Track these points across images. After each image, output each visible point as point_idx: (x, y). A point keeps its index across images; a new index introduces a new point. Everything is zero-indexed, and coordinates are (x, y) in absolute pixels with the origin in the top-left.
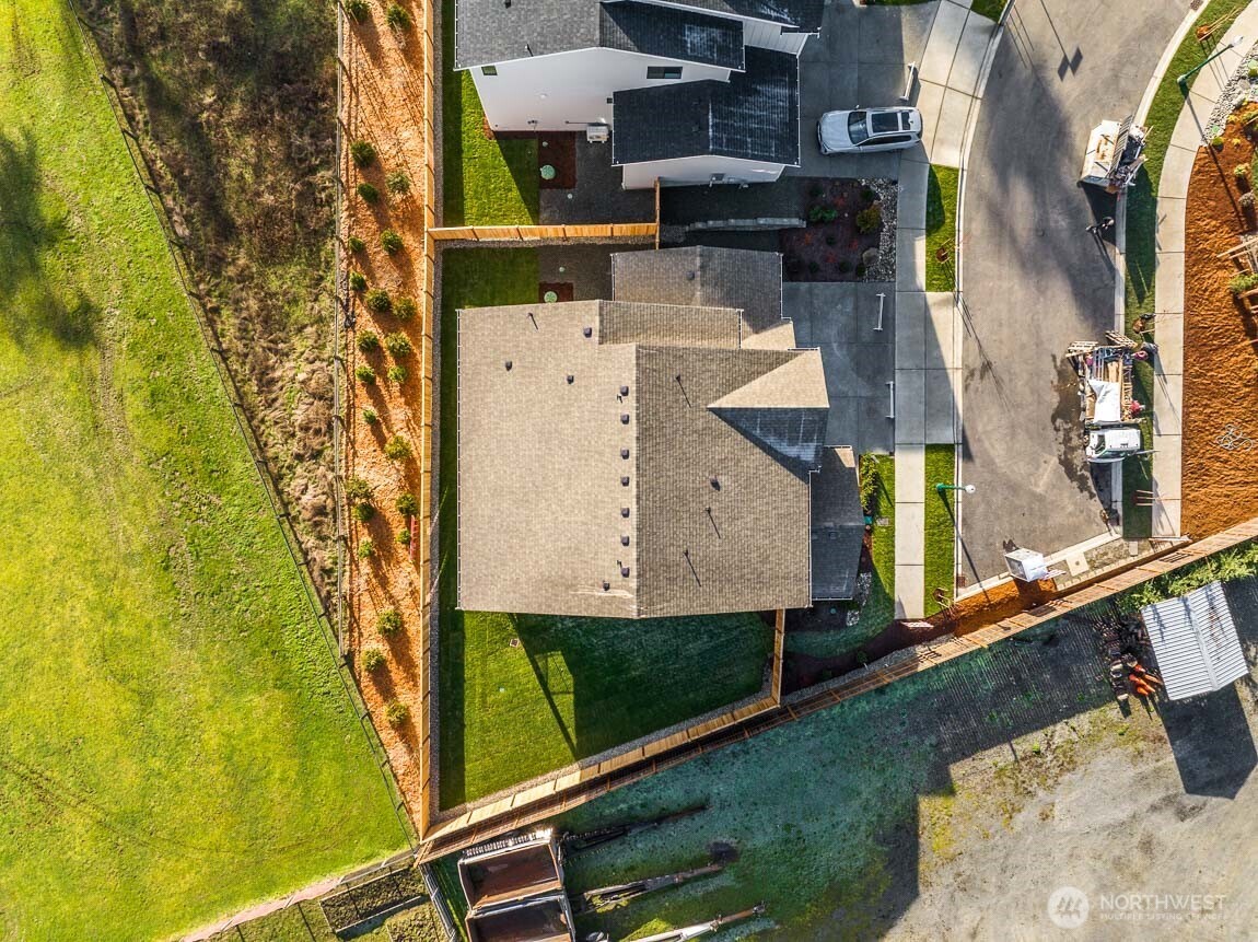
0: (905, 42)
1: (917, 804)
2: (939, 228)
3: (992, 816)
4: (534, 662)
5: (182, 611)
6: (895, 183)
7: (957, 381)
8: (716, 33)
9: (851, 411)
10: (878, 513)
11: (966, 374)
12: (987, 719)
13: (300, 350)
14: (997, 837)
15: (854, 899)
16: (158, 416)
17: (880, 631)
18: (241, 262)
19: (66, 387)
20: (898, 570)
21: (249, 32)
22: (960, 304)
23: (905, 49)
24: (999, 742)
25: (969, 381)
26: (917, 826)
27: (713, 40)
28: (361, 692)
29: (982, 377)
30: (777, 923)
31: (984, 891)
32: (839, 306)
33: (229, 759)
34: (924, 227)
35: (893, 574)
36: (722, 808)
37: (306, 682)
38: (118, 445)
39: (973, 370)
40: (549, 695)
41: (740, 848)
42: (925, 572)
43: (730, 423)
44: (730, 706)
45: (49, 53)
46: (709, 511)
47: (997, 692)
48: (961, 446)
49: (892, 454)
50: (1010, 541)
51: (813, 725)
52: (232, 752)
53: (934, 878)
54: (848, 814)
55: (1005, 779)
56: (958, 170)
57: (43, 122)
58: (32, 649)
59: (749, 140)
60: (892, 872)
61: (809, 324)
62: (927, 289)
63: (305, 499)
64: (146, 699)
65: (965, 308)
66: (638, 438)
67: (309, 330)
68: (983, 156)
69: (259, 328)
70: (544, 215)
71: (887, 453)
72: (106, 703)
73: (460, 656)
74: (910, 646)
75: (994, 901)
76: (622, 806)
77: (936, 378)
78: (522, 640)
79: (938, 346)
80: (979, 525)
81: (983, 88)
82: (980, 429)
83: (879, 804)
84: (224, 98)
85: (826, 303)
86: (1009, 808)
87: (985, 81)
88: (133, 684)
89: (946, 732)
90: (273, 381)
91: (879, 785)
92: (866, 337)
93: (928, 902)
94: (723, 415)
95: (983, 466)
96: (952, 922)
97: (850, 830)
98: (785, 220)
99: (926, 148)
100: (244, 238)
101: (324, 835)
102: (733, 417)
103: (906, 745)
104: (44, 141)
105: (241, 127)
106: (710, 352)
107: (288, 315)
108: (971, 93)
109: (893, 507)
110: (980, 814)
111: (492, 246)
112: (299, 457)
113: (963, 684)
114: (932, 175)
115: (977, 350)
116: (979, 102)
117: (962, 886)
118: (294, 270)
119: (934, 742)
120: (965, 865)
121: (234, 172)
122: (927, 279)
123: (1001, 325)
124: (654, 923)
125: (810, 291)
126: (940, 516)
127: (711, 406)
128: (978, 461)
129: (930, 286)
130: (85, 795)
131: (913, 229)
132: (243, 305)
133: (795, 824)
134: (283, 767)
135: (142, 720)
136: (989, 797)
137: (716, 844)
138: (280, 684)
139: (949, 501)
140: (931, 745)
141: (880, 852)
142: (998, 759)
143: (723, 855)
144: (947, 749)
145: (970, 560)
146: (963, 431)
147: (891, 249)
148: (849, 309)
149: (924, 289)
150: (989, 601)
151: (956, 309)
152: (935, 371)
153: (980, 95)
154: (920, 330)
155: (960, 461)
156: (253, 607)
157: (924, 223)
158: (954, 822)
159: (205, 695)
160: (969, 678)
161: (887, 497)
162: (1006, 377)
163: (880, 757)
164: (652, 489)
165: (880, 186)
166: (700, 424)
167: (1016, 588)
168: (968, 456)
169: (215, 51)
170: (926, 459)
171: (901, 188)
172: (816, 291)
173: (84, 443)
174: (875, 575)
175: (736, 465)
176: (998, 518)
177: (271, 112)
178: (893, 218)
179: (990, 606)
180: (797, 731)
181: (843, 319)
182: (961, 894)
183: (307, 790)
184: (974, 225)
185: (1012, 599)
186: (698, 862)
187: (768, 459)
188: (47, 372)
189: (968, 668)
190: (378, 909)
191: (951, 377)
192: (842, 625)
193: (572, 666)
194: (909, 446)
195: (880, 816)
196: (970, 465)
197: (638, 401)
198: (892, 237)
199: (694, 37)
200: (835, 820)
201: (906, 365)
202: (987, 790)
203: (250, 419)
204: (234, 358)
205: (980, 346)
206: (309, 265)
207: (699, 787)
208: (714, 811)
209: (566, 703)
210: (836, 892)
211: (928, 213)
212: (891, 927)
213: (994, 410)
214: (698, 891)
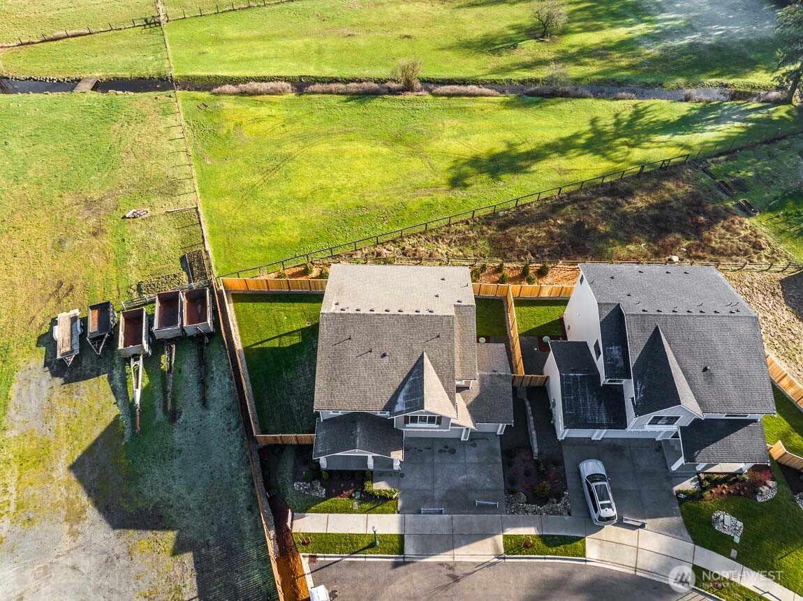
0: (660, 520)
1: (173, 530)
2: (544, 543)
3: (150, 583)
4: (297, 331)
5: (339, 211)
6: (569, 514)
7: (445, 557)
8: (621, 364)
9: (425, 486)
10: (362, 503)
11: (451, 564)
12: (218, 580)
13: (452, 250)
14: (135, 586)
15: (124, 489)
16: (422, 206)
17: (288, 503)
18: (490, 232)
19: (434, 180)
20: (325, 516)
21: (592, 234)
22: (496, 560)
23: (655, 520)
24: (199, 588)
25: (446, 566)
26: (158, 529)
27: (617, 361)
28: (294, 267)
29: (448, 575)
30: (126, 443)
31: (101, 575)
32: (489, 480)
33: (272, 223)
34: (545, 533)
35: (322, 512)
36: (201, 416)
37: (302, 249)
38: (409, 194)
39: (453, 569)
40: (280, 336)
41: (176, 424)
42: (321, 534)
43: (416, 365)
44: (258, 422)
45: (569, 178)
46: (371, 351)
47: (235, 588)
48: (402, 560)
49: (398, 512)
50: (336, 596)
51: (237, 466)
52: (276, 225)
53: (121, 540)
54: (178, 487)
55: (173, 593)
56: (585, 557)
57: (540, 176)
58: (328, 169)
59: (572, 397)
60: (134, 513)
61: (477, 462)
62: (504, 536)
63: (385, 251)
64: (304, 200)
65: (494, 564)
66: (408, 315)
67: (461, 253)
68: (598, 576)
69: (461, 237)
70: (524, 338)
71: (399, 509)
72: (303, 188)
73: (305, 301)
74: (275, 527)
75: (92, 583)
76: (215, 368)
77: (447, 542)
78: (309, 327)
79: (467, 543)
80: (350, 573)
81: (643, 575)
82: (415, 574)
83: (179, 506)
84: (560, 226)
85: (490, 472)
86: (153, 596)
87: (648, 577)
88: (310, 196)
89: (215, 551)
90: (437, 241)
91: (192, 506)
92: (471, 496)
93: (107, 536)
94: (421, 360)
95: (389, 576)
96: (88, 552)
97: (168, 487)
98: (536, 445)
99: (595, 534)
100: (500, 232)
101: (231, 253)
102: (419, 366)
103: (213, 524)
104: (533, 176)
105: (549, 233)
106: (453, 354)
107: (467, 246)
108: (638, 567)
109: (365, 513)
110: (154, 575)
111: (506, 317)
112: (404, 249)
113: (244, 564)
114: (579, 539)
115: (466, 572)
116: (633, 572)
117: (110, 560)
118: (488, 249)
119: (211, 542)
120: (123, 562)
121: (529, 230)
122: (511, 535)
123: (485, 589)
124: (147, 381)
125: (496, 463)
126: (357, 543)
127: (425, 354)
128: (392, 572)
129: (506, 537)
130: (267, 182)
131: (542, 526)
132: (471, 232)
133: (181, 454)
134: (265, 240)
135: (294, 198)
136: (164, 580)
137: (181, 413)
138: (302, 241)
139: (366, 550)
140: (209, 540)
141: (149, 505)
142: (188, 588)
143: (173, 416)
144: (203, 551)
145: (327, 566)
146: (412, 562)
147: (527, 512)
148: (488, 486)
149: (505, 534)
150: (297, 578)
151: (493, 557)
152: (452, 540)
153: (638, 574)
154: (477, 530)
155: (393, 560)
156: (338, 233)
157: (547, 534)
158: (154, 556)
159: (302, 216)
160: (248, 567)
161: (371, 509)
162: (449, 593)
163: (209, 506)
164: (383, 322)
165: (566, 504)
166: (415, 347)
167: (304, 598)
168: (396, 565)
169: (581, 224)
170: (395, 535)
171: (567, 518)
172: (496, 466)
173: (411, 185)
174: (324, 500)
175: (394, 367)
176: (353, 587)
177: (558, 241)
178: (547, 513)
179: (294, 578)
180: (235, 458)
181: (481, 482)
182: (104, 559)
183: (253, 248)
184: (549, 569)
185: (297, 595)
186: (174, 402)
187: (397, 385)
188: (439, 175)
189: (254, 567)
190: (192, 269)
191: (449, 553)
192: (295, 479)
193: (293, 347)
194: (403, 524)
195: (172, 506)
196: (390, 566)
197: (427, 316)
198: (535, 512)
199: (615, 351)
200: (177, 478)
201: (455, 522)
202: (169, 579)
203: (421, 233)
204: (447, 229)
205: (470, 574)
206: (490, 254)
207: (215, 405)
208: (200, 412)
209: (275, 343)
210: (133, 477)
211: (553, 536)
212: (100, 511)
213: (426, 584)
214: (158, 403)
